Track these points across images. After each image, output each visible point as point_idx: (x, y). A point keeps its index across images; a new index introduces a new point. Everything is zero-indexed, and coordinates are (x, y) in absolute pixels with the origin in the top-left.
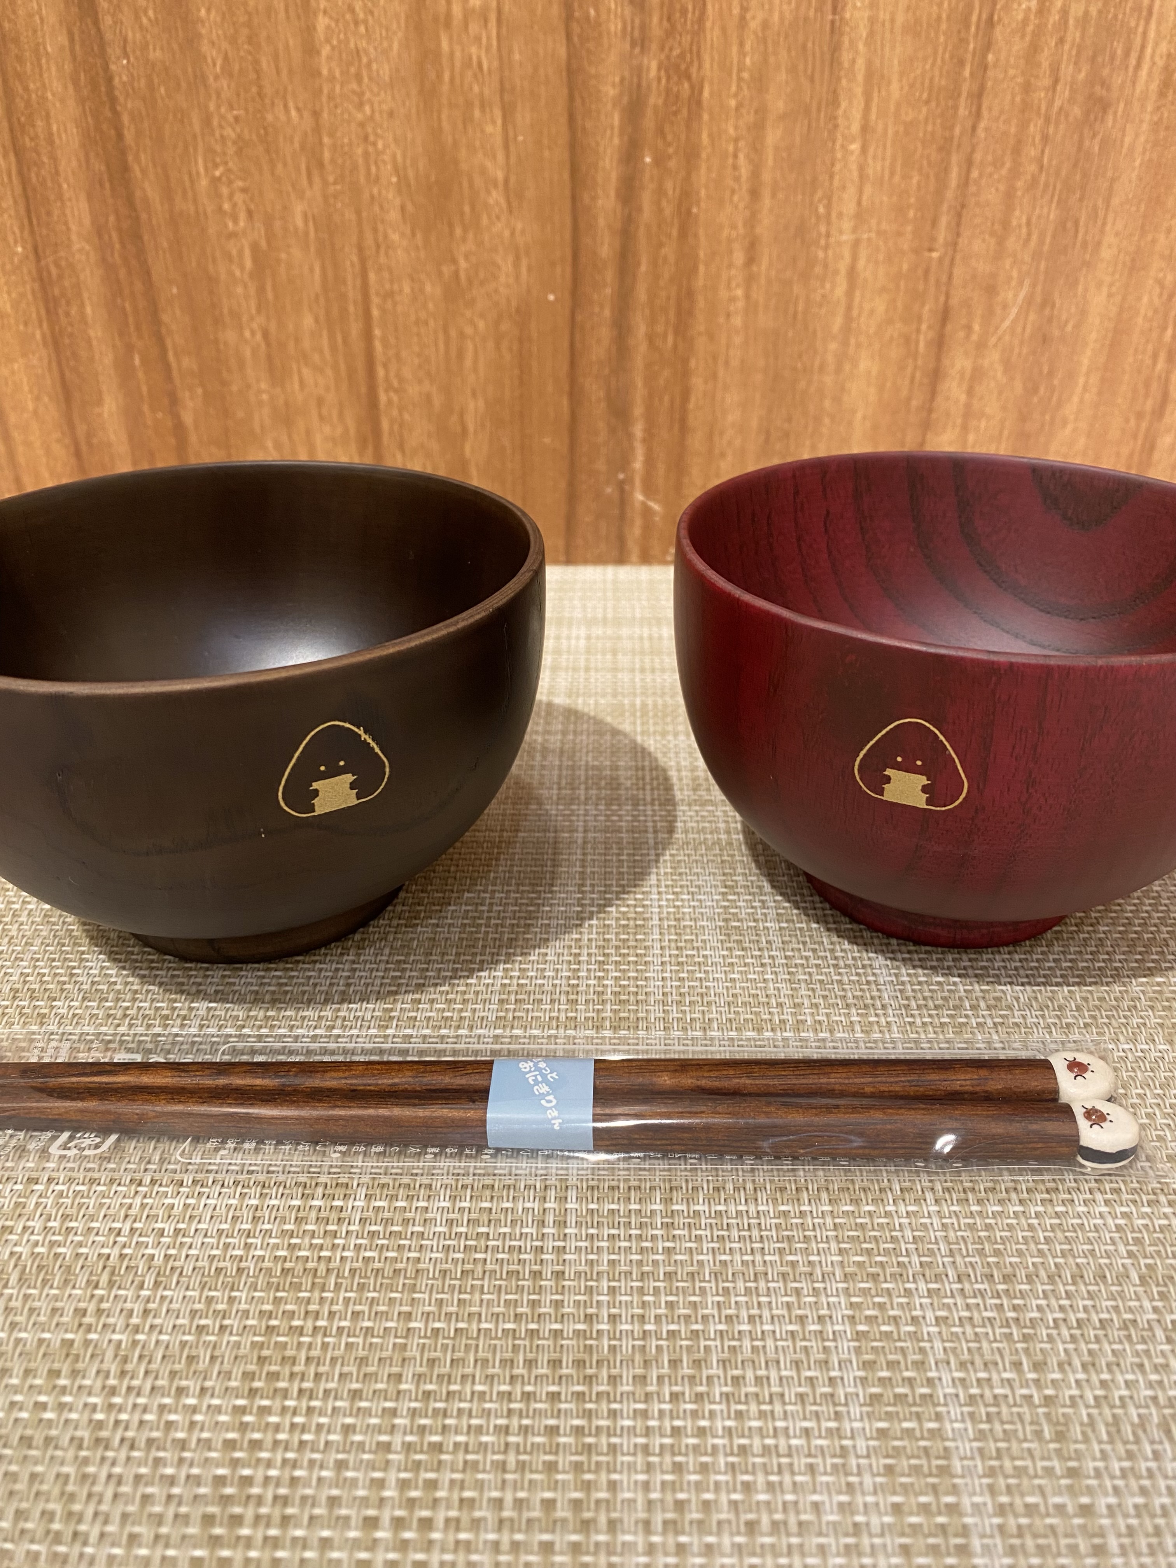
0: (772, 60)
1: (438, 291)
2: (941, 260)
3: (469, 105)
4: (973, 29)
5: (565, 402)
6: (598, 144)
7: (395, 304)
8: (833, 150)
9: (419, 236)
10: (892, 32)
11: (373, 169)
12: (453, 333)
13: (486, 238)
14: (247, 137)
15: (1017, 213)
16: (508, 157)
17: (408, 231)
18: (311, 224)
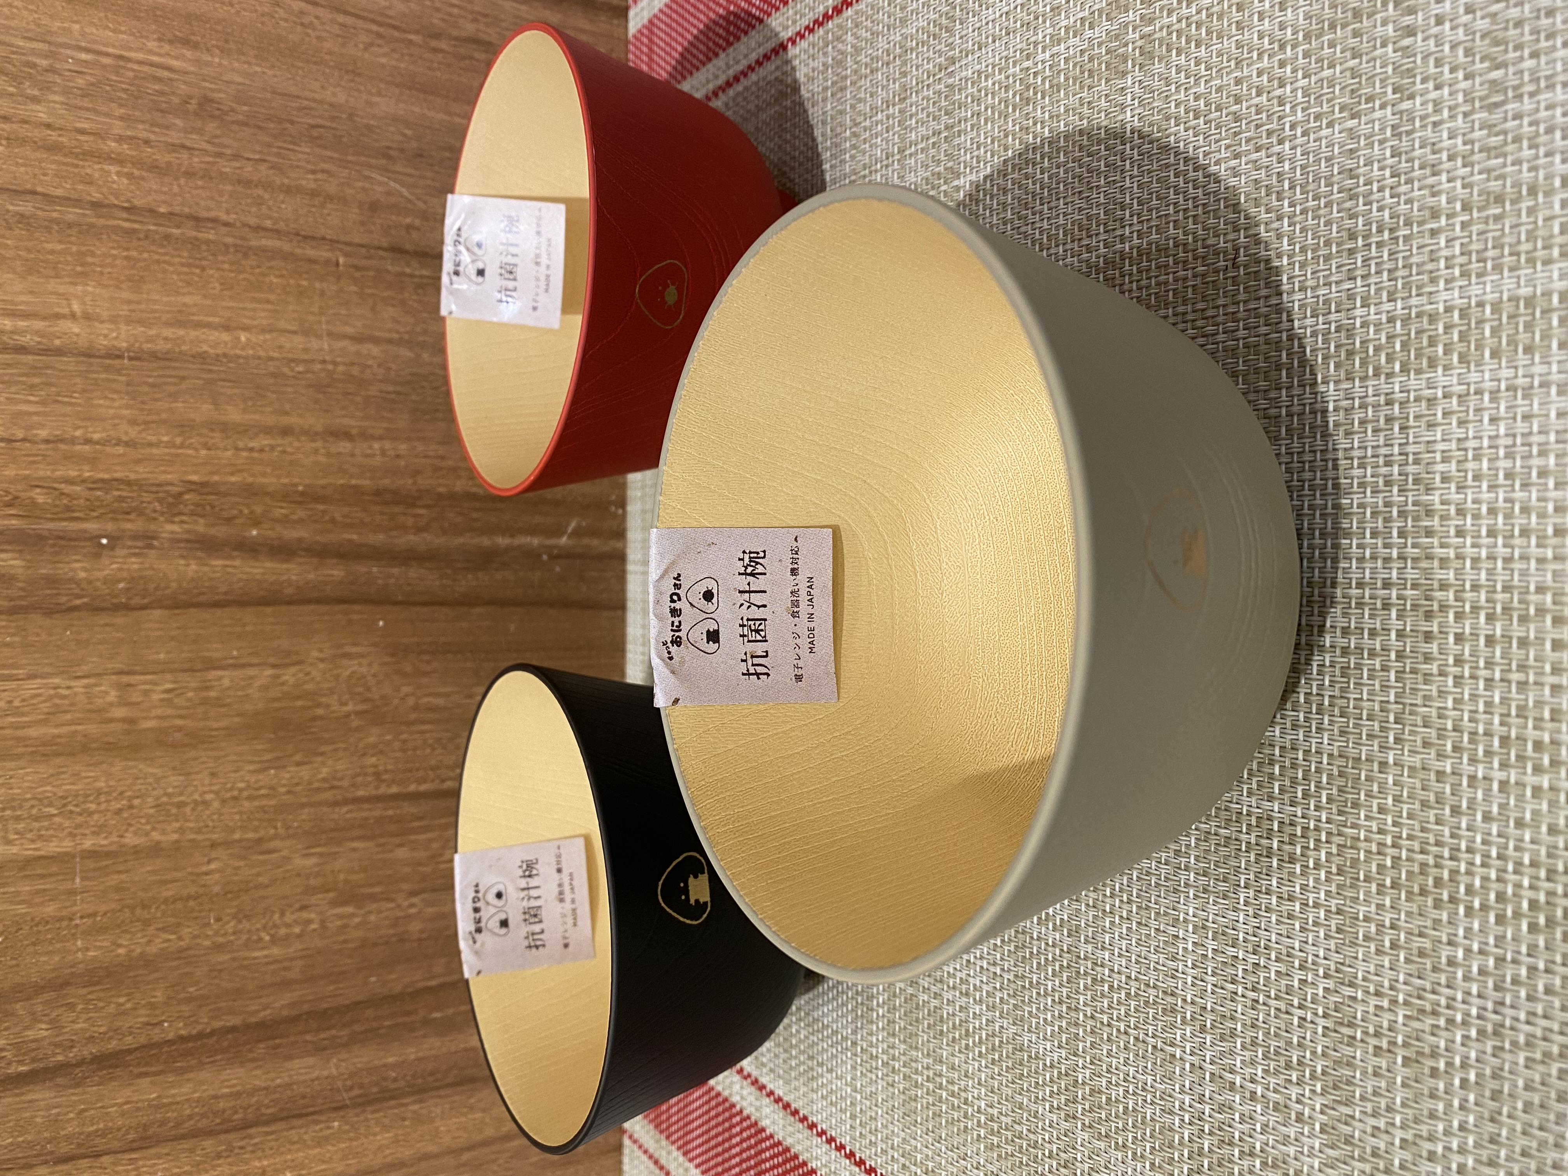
0: (164, 416)
1: (375, 730)
2: (346, 255)
3: (205, 701)
4: (136, 226)
5: (477, 610)
6: (240, 580)
7: (386, 771)
8: (246, 358)
9: (324, 748)
10: (138, 303)
11: (263, 792)
12: (413, 716)
13: (326, 685)
14: (234, 910)
15: (304, 182)
16: (251, 665)
17: (319, 759)
18: (313, 851)
